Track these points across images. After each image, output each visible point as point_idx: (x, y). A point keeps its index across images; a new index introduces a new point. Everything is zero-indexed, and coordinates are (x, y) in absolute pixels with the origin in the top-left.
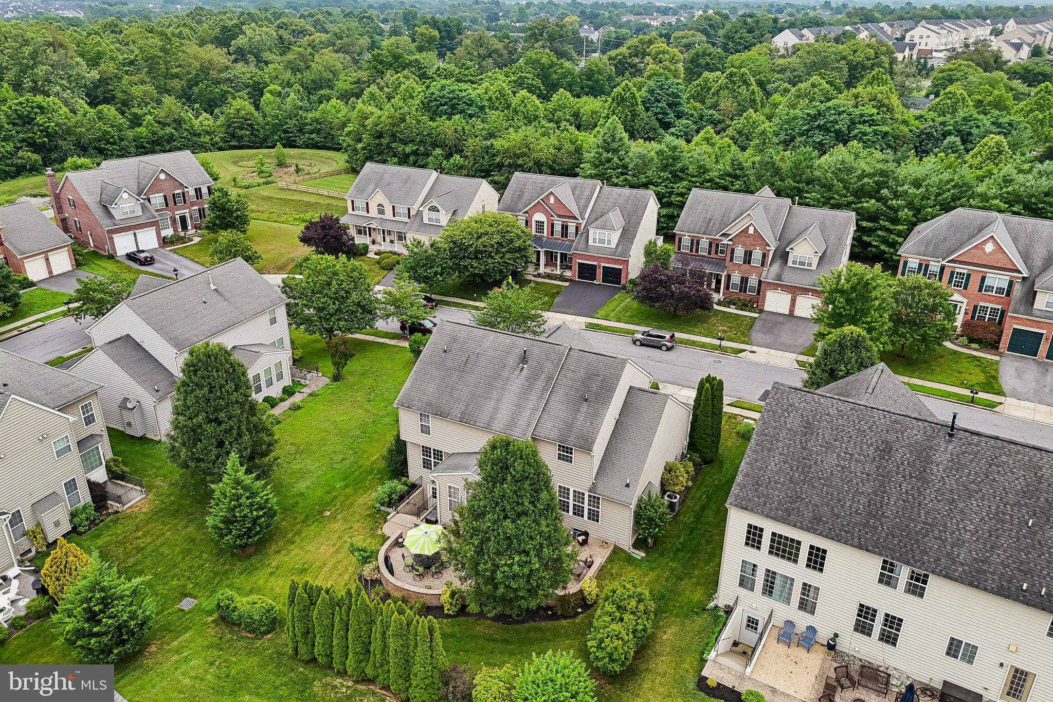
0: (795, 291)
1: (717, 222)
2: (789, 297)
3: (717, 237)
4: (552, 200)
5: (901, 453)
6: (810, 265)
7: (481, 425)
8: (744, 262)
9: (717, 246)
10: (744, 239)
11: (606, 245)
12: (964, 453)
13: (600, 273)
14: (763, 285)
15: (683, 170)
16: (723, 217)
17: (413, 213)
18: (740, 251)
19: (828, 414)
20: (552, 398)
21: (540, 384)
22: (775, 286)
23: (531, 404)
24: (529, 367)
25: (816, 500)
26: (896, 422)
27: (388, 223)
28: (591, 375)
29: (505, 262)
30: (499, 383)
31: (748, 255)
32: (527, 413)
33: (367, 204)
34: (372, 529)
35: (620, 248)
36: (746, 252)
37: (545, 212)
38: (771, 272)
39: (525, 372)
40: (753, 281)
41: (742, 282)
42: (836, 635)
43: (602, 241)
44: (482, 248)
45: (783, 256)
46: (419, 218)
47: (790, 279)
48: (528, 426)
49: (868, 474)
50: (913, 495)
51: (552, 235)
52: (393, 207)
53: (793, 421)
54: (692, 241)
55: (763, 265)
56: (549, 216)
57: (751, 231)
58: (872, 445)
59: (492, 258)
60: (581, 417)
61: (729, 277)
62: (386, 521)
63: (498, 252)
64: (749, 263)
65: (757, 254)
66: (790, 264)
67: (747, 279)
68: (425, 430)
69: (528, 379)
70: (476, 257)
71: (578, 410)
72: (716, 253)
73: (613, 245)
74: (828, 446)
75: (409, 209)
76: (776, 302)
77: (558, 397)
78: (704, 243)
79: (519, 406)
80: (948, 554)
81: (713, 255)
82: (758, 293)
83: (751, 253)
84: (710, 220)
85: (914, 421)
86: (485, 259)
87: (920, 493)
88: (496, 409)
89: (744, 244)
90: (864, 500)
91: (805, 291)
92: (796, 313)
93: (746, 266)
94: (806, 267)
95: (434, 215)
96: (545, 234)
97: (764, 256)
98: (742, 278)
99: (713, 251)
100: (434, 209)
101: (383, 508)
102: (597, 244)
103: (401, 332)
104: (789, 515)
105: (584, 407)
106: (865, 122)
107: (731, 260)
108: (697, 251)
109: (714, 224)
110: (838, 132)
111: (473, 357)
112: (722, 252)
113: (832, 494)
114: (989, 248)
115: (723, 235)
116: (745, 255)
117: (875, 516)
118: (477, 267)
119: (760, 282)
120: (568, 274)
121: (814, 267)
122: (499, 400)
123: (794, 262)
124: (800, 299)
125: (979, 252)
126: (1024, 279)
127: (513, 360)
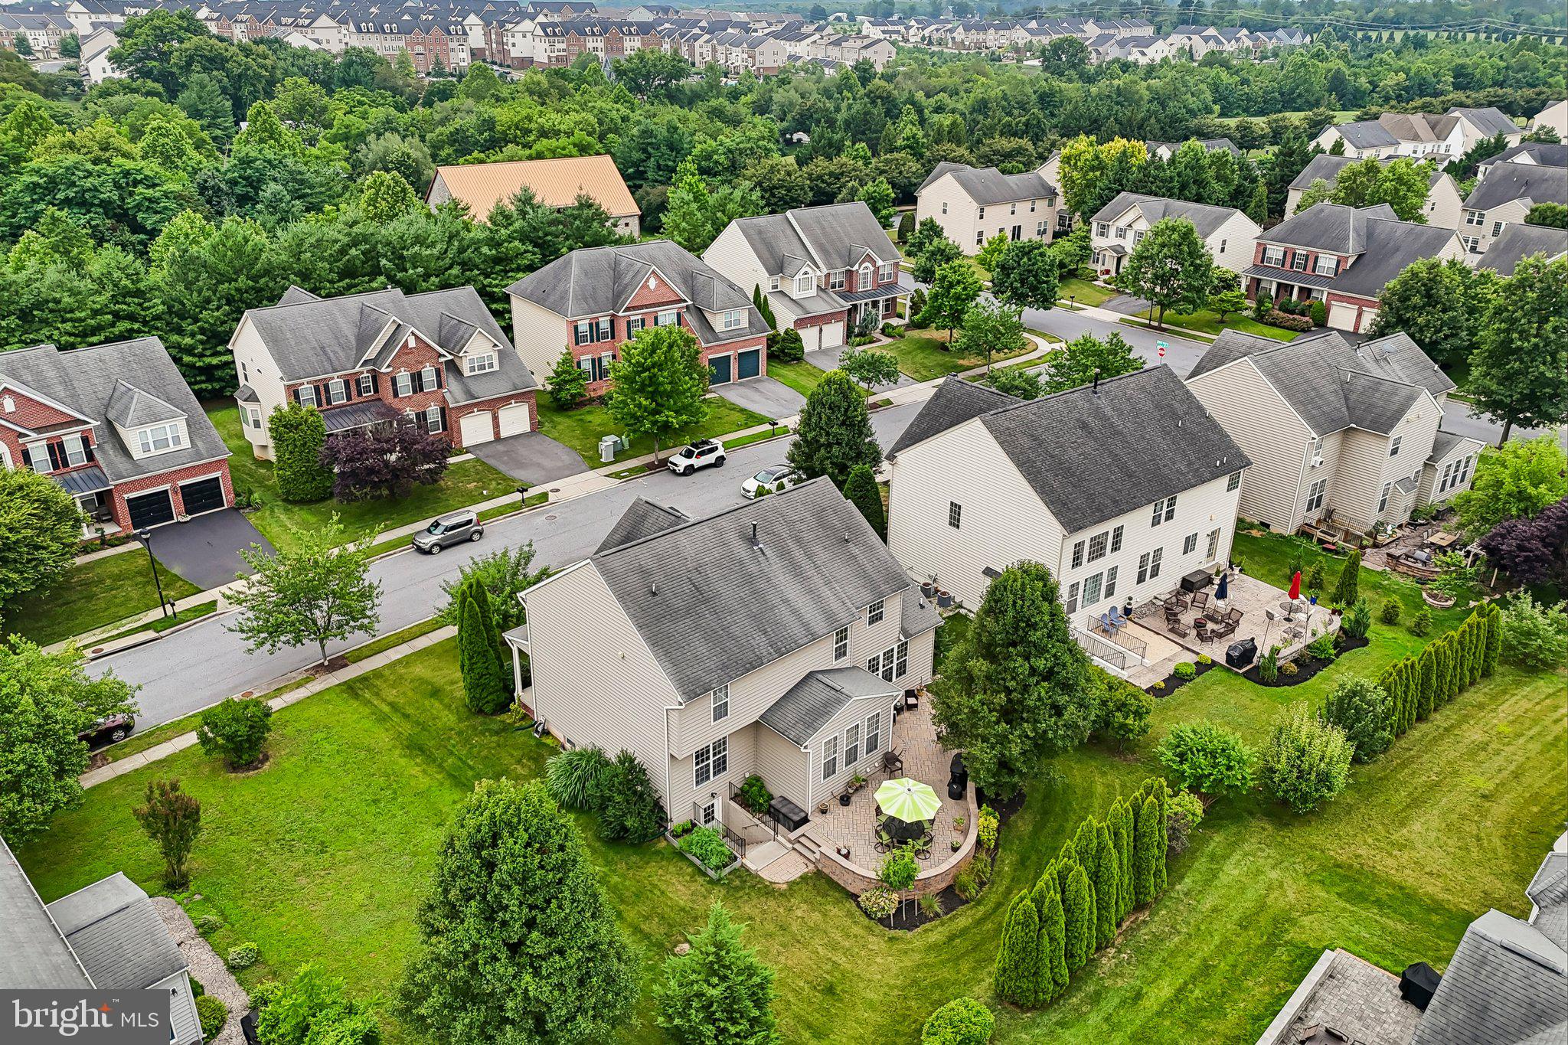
0: (493, 406)
1: (337, 349)
2: (487, 417)
3: (357, 369)
6: (491, 365)
8: (415, 392)
9: (358, 382)
10: (404, 358)
11: (172, 448)
13: (176, 502)
14: (449, 414)
16: (337, 338)
18: (404, 379)
22: (467, 409)
24: (767, 544)
25: (1099, 489)
30: (761, 584)
31: (417, 379)
34: (764, 896)
35: (200, 444)
36: (413, 376)
38: (454, 392)
39: (768, 552)
40: (433, 413)
41: (418, 421)
43: (161, 443)
45: (453, 367)
47: (486, 391)
49: (1098, 450)
50: (1127, 447)
54: (317, 390)
55: (440, 386)
56: (13, 437)
57: (412, 343)
60: (862, 559)
64: (422, 390)
65: (428, 374)
66: (467, 373)
67: (424, 414)
69: (781, 557)
71: (854, 556)
72: (360, 394)
73: (186, 443)
74: (1061, 446)
76: (474, 430)
77: (822, 556)
78: (337, 386)
80: (1178, 471)
81: (355, 399)
82: (445, 428)
83: (419, 374)
84: (323, 348)
87: (1127, 442)
89: (408, 366)
90: (1116, 469)
91: (505, 400)
92: (503, 434)
93: (419, 396)
94: (487, 370)
97: (438, 373)
98: (417, 415)
99: (354, 393)
102: (153, 452)
105: (854, 549)
106: (140, 182)
107: (396, 395)
108: (329, 402)
109: (334, 352)
110: (105, 204)
111: (695, 576)
112: (368, 390)
113: (1101, 479)
114: (653, 284)
115: (366, 363)
116: (413, 380)
119: (443, 410)
120: (110, 529)
121: (496, 368)
122: (785, 601)
123: (472, 369)
124: (503, 414)
125: (645, 292)
126: (687, 307)
127: (741, 550)
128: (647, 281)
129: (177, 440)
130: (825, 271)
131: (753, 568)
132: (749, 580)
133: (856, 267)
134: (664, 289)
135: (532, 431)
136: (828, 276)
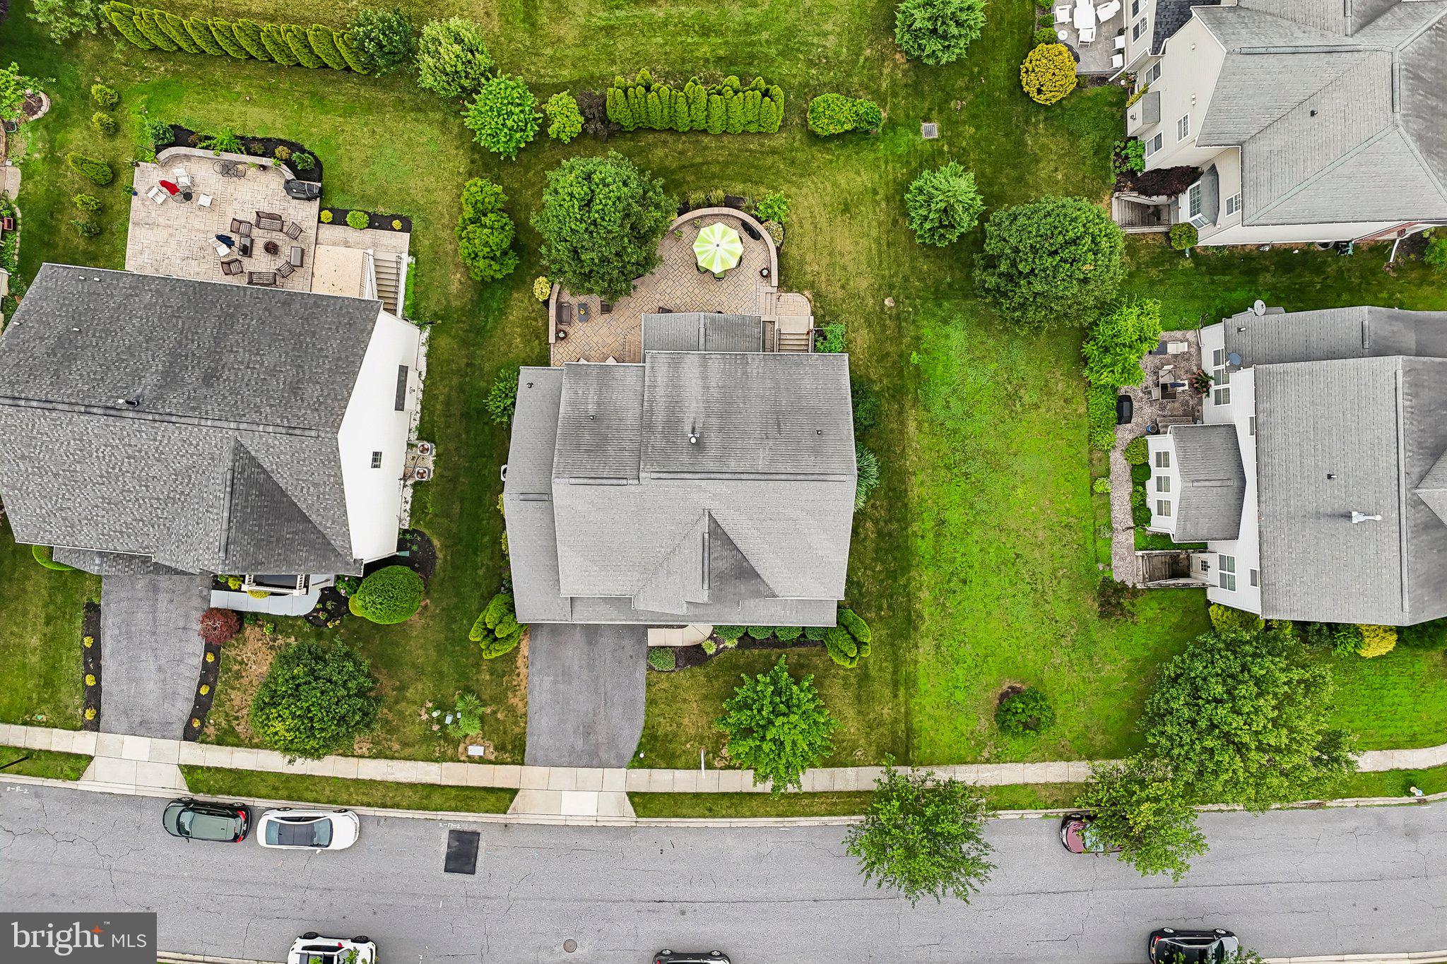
5: (192, 377)
12: (126, 388)
19: (271, 406)
20: (638, 412)
21: (659, 416)
23: (660, 392)
24: (684, 433)
25: (287, 320)
26: (194, 409)
28: (598, 449)
30: (716, 407)
32: (661, 380)
34: (819, 297)
39: (688, 428)
49: (232, 351)
50: (187, 339)
53: (312, 392)
58: (225, 380)
60: (592, 397)
62: (812, 310)
71: (599, 404)
74: (273, 372)
77: (631, 416)
80: (162, 296)
85: (174, 412)
87: (180, 343)
88: (705, 378)
90: (238, 327)
104: (315, 302)
105: (592, 409)
111: (772, 431)
113: (271, 327)
117: (228, 315)
127: (713, 439)
131: (714, 421)
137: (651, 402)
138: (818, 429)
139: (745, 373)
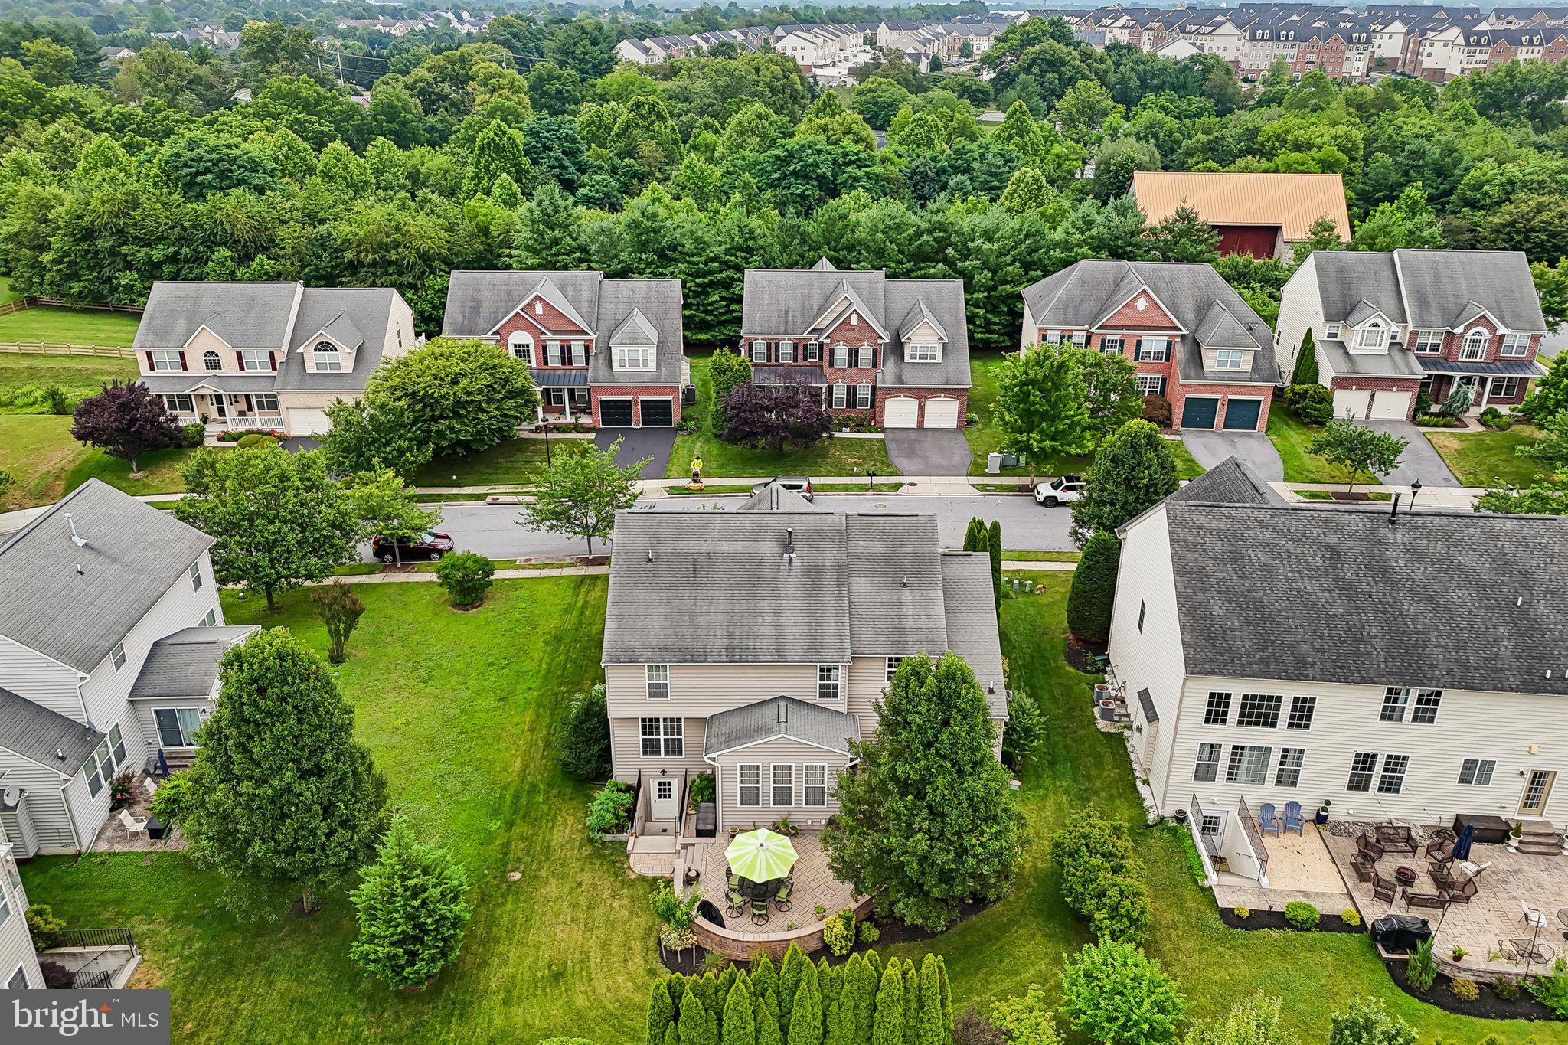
0: (922, 395)
1: (798, 314)
2: (914, 404)
3: (805, 335)
4: (539, 309)
5: (1353, 558)
6: (933, 356)
7: (768, 658)
8: (850, 366)
9: (805, 347)
10: (844, 333)
11: (641, 368)
12: (1415, 539)
13: (637, 411)
14: (878, 393)
15: (673, 247)
16: (803, 306)
17: (280, 358)
18: (841, 352)
19: (1249, 529)
20: (855, 593)
21: (829, 577)
22: (894, 393)
23: (830, 609)
24: (801, 556)
25: (1288, 639)
26: (1327, 520)
27: (233, 382)
28: (894, 550)
29: (505, 415)
30: (764, 590)
31: (854, 354)
32: (830, 624)
33: (182, 354)
34: (616, 875)
35: (663, 370)
36: (850, 351)
37: (530, 328)
38: (887, 373)
39: (796, 564)
40: (864, 392)
41: (848, 393)
42: (1328, 803)
43: (634, 362)
44: (464, 398)
45: (897, 347)
46: (295, 368)
47: (915, 380)
48: (842, 641)
49: (1330, 592)
50: (1388, 603)
51: (546, 362)
52: (239, 354)
53: (1214, 548)
54: (769, 346)
55: (875, 365)
56: (537, 334)
57: (854, 320)
58: (1316, 555)
59: (483, 411)
60: (909, 610)
61: (830, 389)
62: (628, 857)
63: (490, 401)
64: (856, 365)
65: (865, 352)
66: (907, 359)
67: (855, 388)
68: (658, 691)
69: (807, 573)
70: (457, 415)
71: (900, 602)
72: (805, 358)
73: (652, 367)
74: (1269, 570)
75: (271, 354)
76: (899, 413)
77: (862, 586)
78: (787, 347)
79: (812, 616)
80: (1457, 661)
81: (800, 362)
82: (873, 405)
83: (857, 351)
84: (787, 312)
85: (1347, 515)
86: (472, 415)
87: (1394, 598)
88: (779, 629)
89: (847, 341)
90: (1341, 624)
91: (935, 392)
92: (927, 424)
93: (853, 371)
94: (929, 361)
95: (326, 357)
96: (534, 364)
97: (875, 353)
98: (849, 388)
99: (800, 356)
100: (325, 347)
101: (608, 837)
102: (627, 368)
103: (375, 560)
104: (1267, 666)
105: (907, 595)
106: (853, 162)
107: (831, 365)
108: (777, 360)
109: (794, 317)
110: (821, 179)
111: (702, 560)
112: (813, 356)
113: (1302, 627)
114: (1142, 304)
115: (813, 331)
116: (850, 355)
117: (1361, 640)
118: (462, 430)
119: (874, 389)
120: (585, 420)
121: (939, 359)
122: (777, 615)
123: (913, 356)
124: (931, 406)
125: (1131, 312)
126: (1183, 337)
127: (769, 550)
128: (1135, 299)
129: (646, 363)
130: (1411, 328)
131: (767, 573)
132: (755, 581)
133: (1459, 330)
134: (1155, 312)
135: (959, 428)
136: (1414, 334)
137: (840, 596)
138: (650, 565)
139: (731, 635)
